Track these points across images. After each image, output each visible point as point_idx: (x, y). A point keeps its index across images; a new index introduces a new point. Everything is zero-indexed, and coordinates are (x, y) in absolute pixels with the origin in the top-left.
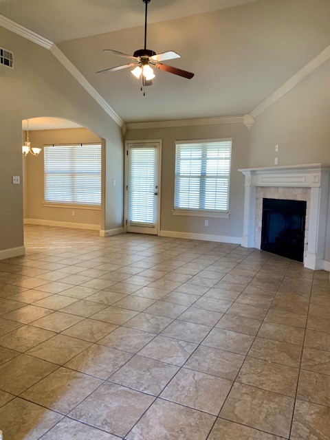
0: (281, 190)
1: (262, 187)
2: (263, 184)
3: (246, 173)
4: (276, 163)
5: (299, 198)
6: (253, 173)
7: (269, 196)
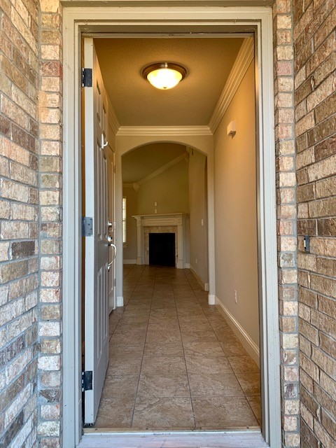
0: (159, 228)
1: (147, 227)
2: (148, 225)
3: (138, 218)
4: (156, 212)
5: (171, 232)
6: (142, 218)
7: (152, 232)
